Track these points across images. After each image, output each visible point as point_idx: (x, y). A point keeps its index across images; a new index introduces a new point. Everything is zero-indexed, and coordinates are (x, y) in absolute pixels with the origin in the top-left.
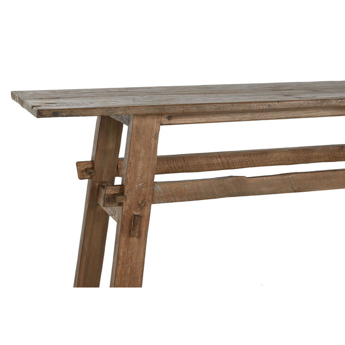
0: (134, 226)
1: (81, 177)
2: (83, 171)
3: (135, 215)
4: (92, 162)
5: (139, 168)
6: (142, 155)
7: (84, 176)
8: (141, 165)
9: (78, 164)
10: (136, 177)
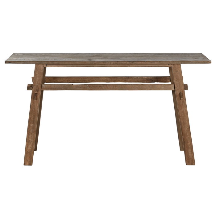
3: (35, 93)
5: (37, 79)
6: (38, 75)
8: (37, 78)
10: (36, 82)
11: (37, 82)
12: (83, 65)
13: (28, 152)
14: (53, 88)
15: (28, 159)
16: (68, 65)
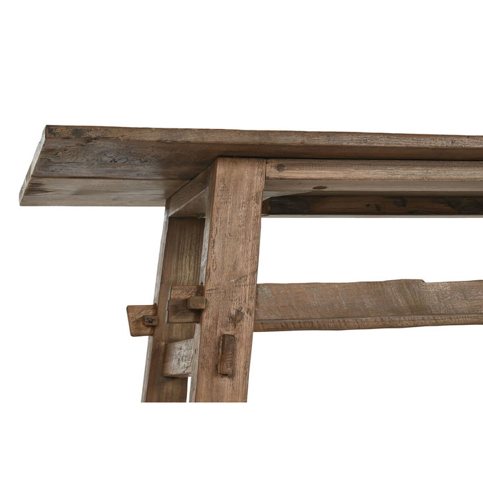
0: (222, 354)
1: (135, 333)
2: (138, 321)
3: (224, 336)
4: (155, 307)
7: (140, 329)
9: (130, 309)
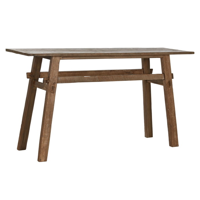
2: (29, 76)
3: (52, 86)
4: (31, 73)
5: (54, 72)
11: (54, 75)
12: (95, 57)
13: (44, 147)
14: (68, 81)
15: (44, 155)
16: (81, 58)
